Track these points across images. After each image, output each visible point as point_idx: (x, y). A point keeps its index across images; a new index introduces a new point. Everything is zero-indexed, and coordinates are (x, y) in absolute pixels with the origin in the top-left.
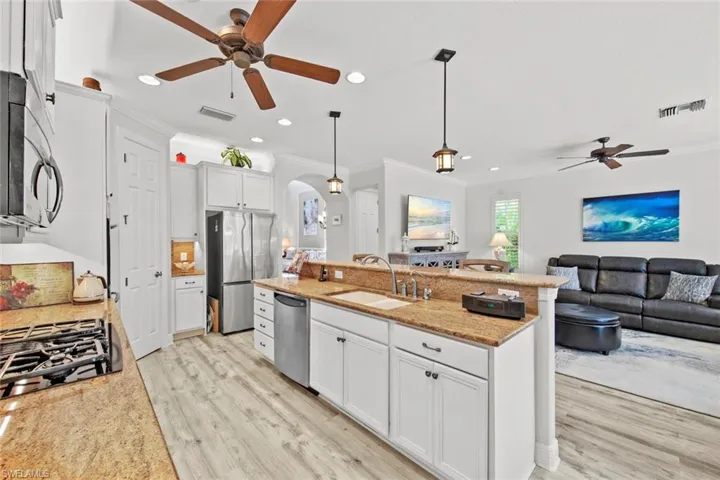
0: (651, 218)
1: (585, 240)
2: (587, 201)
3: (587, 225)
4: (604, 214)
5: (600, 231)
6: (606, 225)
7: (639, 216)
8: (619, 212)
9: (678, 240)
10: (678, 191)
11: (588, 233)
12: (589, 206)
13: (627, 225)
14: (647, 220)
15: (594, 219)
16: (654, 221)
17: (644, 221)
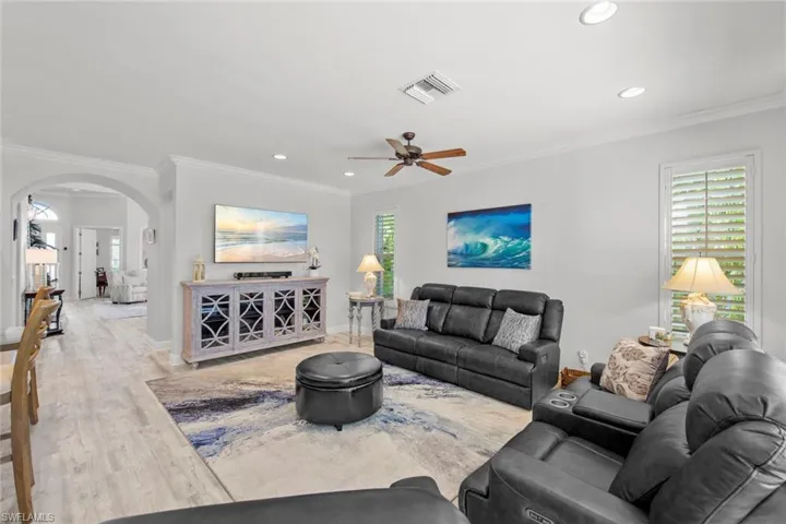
0: (506, 239)
1: (449, 266)
2: (452, 216)
3: (451, 246)
4: (464, 233)
5: (462, 254)
6: (467, 246)
7: (496, 236)
8: (478, 230)
9: (529, 268)
10: (529, 205)
11: (452, 256)
12: (452, 223)
13: (485, 247)
14: (503, 241)
15: (457, 238)
16: (508, 243)
17: (500, 243)
